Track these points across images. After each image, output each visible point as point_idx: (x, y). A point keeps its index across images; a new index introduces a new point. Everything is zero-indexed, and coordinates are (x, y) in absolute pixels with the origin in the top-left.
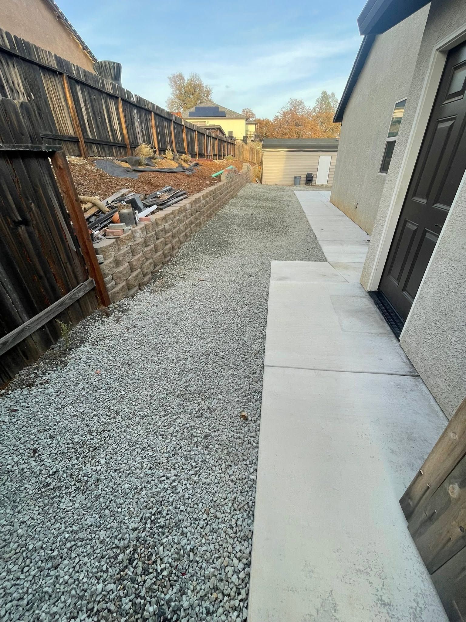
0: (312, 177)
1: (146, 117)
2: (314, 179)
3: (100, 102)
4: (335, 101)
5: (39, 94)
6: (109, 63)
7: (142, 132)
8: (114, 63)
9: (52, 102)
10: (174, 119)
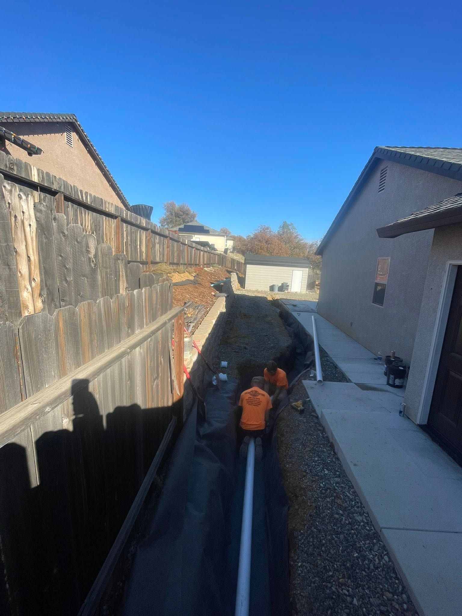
0: (288, 286)
1: (164, 240)
2: (289, 287)
3: (136, 233)
4: (293, 228)
5: (99, 232)
6: (145, 206)
7: (160, 251)
8: (149, 206)
9: (106, 236)
10: (181, 241)
